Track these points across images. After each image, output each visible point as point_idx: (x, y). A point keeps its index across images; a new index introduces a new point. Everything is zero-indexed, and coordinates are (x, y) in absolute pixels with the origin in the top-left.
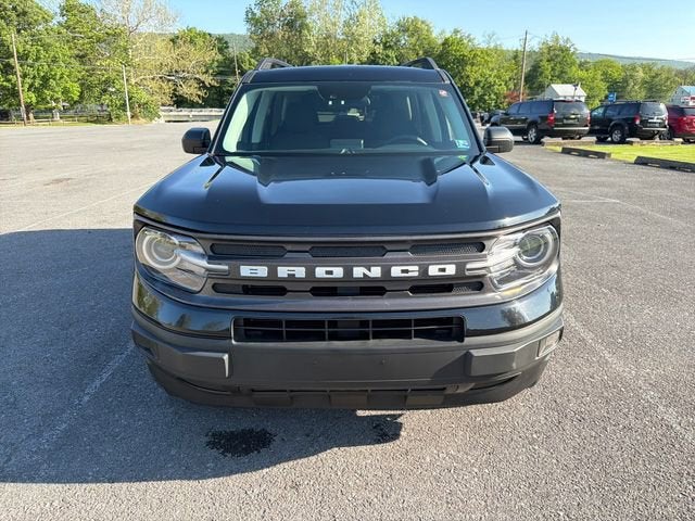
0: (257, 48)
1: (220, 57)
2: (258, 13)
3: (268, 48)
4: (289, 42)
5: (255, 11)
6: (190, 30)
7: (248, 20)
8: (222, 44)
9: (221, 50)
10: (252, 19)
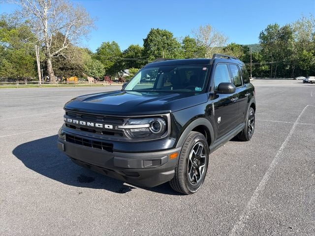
0: (263, 49)
1: (244, 55)
2: (266, 33)
3: (269, 49)
4: (280, 45)
5: (265, 33)
6: (232, 44)
7: (260, 37)
8: (246, 49)
9: (245, 52)
10: (263, 37)
